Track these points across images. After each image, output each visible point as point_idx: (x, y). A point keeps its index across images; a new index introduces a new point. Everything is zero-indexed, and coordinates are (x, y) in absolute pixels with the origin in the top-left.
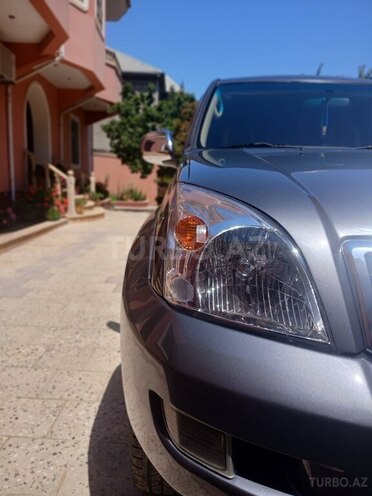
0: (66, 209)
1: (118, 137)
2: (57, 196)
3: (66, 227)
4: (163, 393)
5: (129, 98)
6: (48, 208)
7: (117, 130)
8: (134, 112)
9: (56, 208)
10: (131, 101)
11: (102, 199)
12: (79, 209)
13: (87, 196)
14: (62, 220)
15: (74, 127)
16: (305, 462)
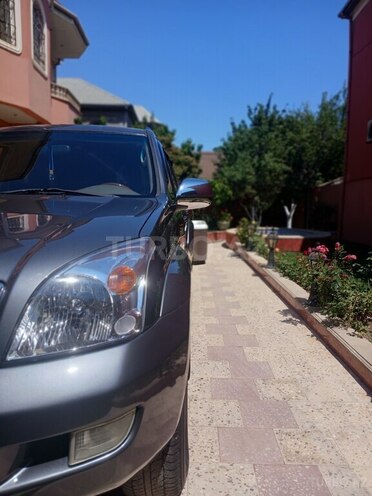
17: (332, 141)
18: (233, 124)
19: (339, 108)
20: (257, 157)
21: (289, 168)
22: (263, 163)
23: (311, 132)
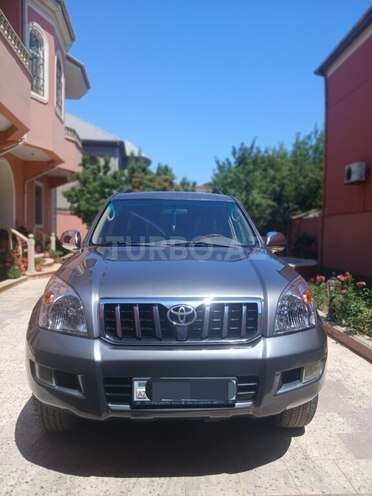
0: (26, 268)
1: (77, 201)
2: (18, 257)
3: (25, 284)
4: (34, 359)
5: (87, 168)
6: (10, 268)
7: (76, 196)
8: (91, 180)
9: (17, 267)
10: (88, 171)
11: (61, 256)
12: (38, 267)
13: (47, 254)
14: (22, 278)
15: (38, 191)
16: (79, 377)
17: (308, 179)
18: (218, 162)
19: (311, 147)
20: (244, 193)
21: (274, 204)
22: (251, 198)
23: (290, 170)
